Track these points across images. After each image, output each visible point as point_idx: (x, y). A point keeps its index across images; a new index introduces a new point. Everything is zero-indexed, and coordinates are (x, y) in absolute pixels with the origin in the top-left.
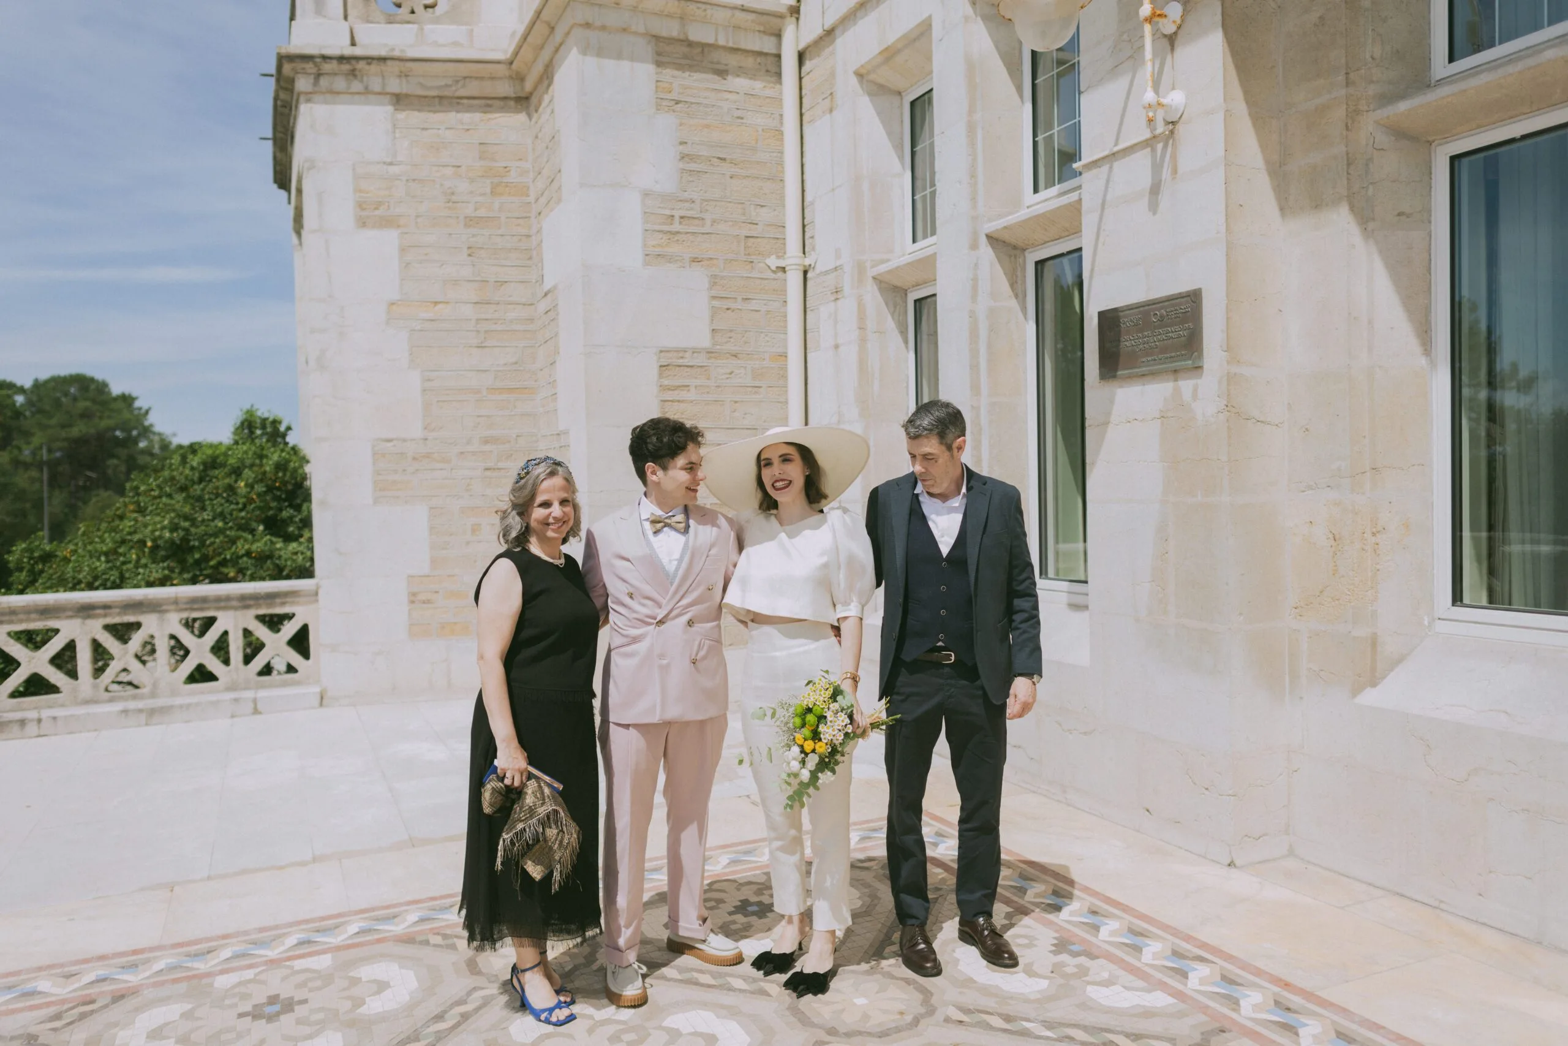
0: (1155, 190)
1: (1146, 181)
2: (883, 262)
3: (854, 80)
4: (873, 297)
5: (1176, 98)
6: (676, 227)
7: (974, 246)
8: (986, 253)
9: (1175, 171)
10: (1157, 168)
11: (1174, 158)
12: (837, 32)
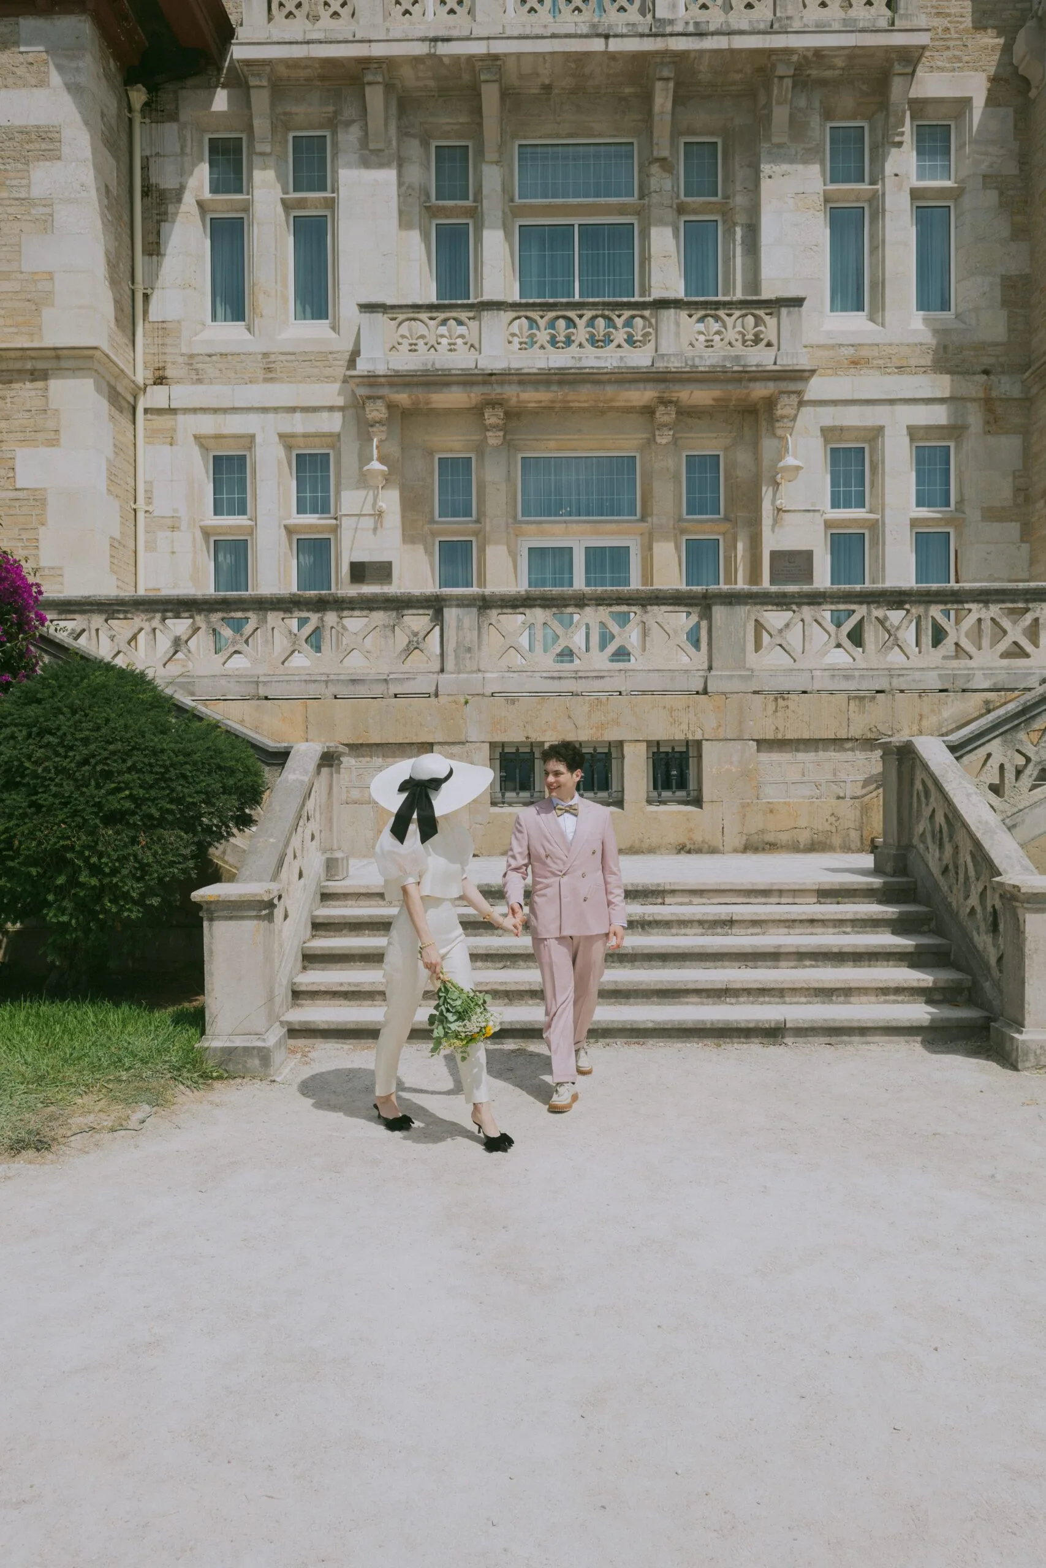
0: (375, 529)
1: (372, 526)
2: (203, 520)
3: (193, 439)
4: (199, 535)
5: (384, 506)
6: (113, 478)
7: (280, 528)
8: (283, 532)
9: (382, 526)
10: (376, 523)
11: (381, 522)
12: (179, 412)
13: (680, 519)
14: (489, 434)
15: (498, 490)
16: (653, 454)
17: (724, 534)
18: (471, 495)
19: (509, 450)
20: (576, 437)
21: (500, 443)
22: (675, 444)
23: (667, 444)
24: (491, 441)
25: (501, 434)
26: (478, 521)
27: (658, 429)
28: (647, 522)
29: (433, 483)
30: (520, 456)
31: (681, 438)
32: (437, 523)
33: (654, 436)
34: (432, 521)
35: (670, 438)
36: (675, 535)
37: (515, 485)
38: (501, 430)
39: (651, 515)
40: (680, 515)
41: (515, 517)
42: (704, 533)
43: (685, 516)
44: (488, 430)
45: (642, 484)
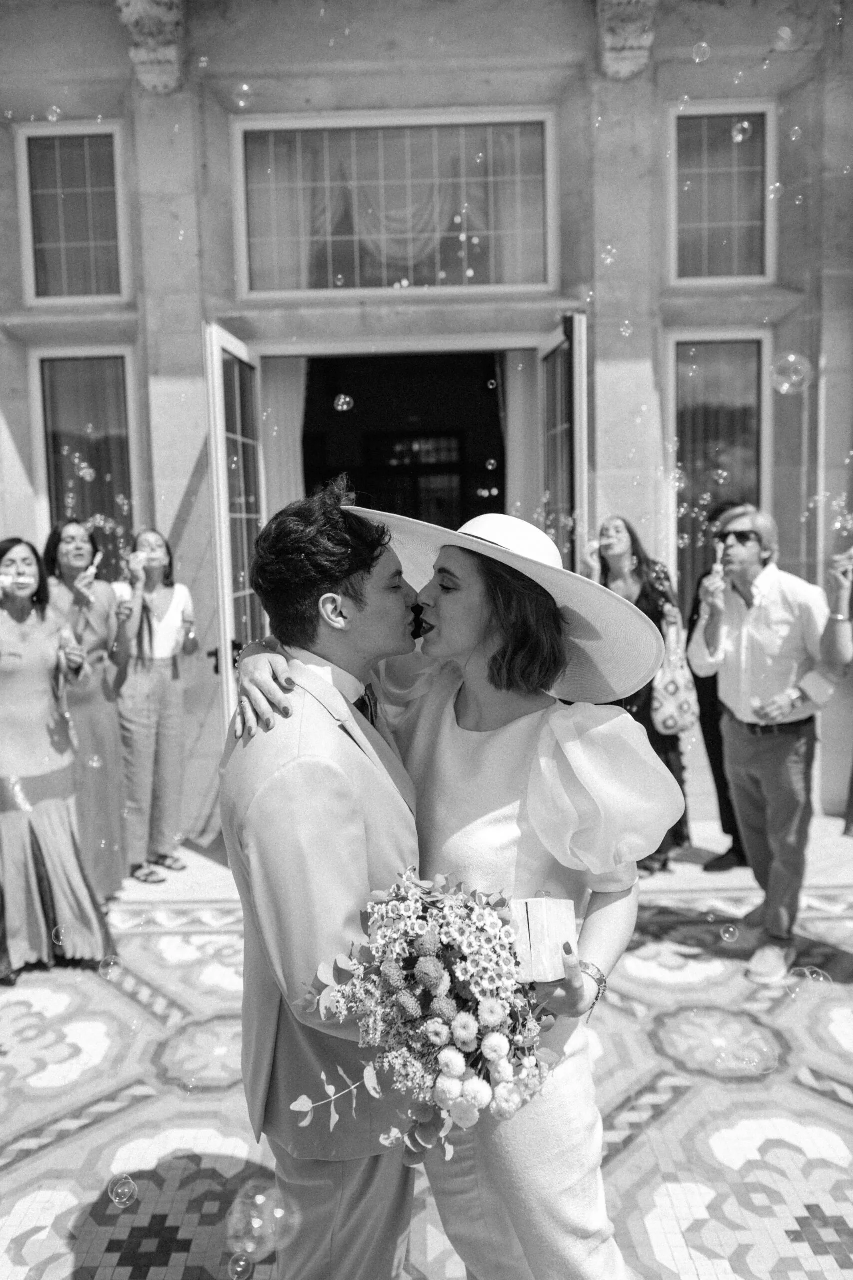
13: (665, 292)
14: (138, 55)
15: (175, 217)
16: (595, 108)
17: (774, 326)
18: (115, 237)
19: (202, 106)
20: (380, 65)
21: (173, 84)
22: (654, 80)
23: (635, 76)
24: (150, 78)
25: (171, 53)
26: (132, 306)
27: (612, 31)
28: (576, 298)
29: (14, 206)
30: (239, 127)
31: (668, 62)
32: (30, 310)
33: (596, 54)
34: (17, 304)
35: (642, 58)
36: (654, 332)
37: (228, 207)
38: (168, 43)
39: (589, 279)
40: (662, 280)
41: (230, 293)
42: (723, 324)
43: (674, 281)
44: (137, 45)
45: (564, 196)
